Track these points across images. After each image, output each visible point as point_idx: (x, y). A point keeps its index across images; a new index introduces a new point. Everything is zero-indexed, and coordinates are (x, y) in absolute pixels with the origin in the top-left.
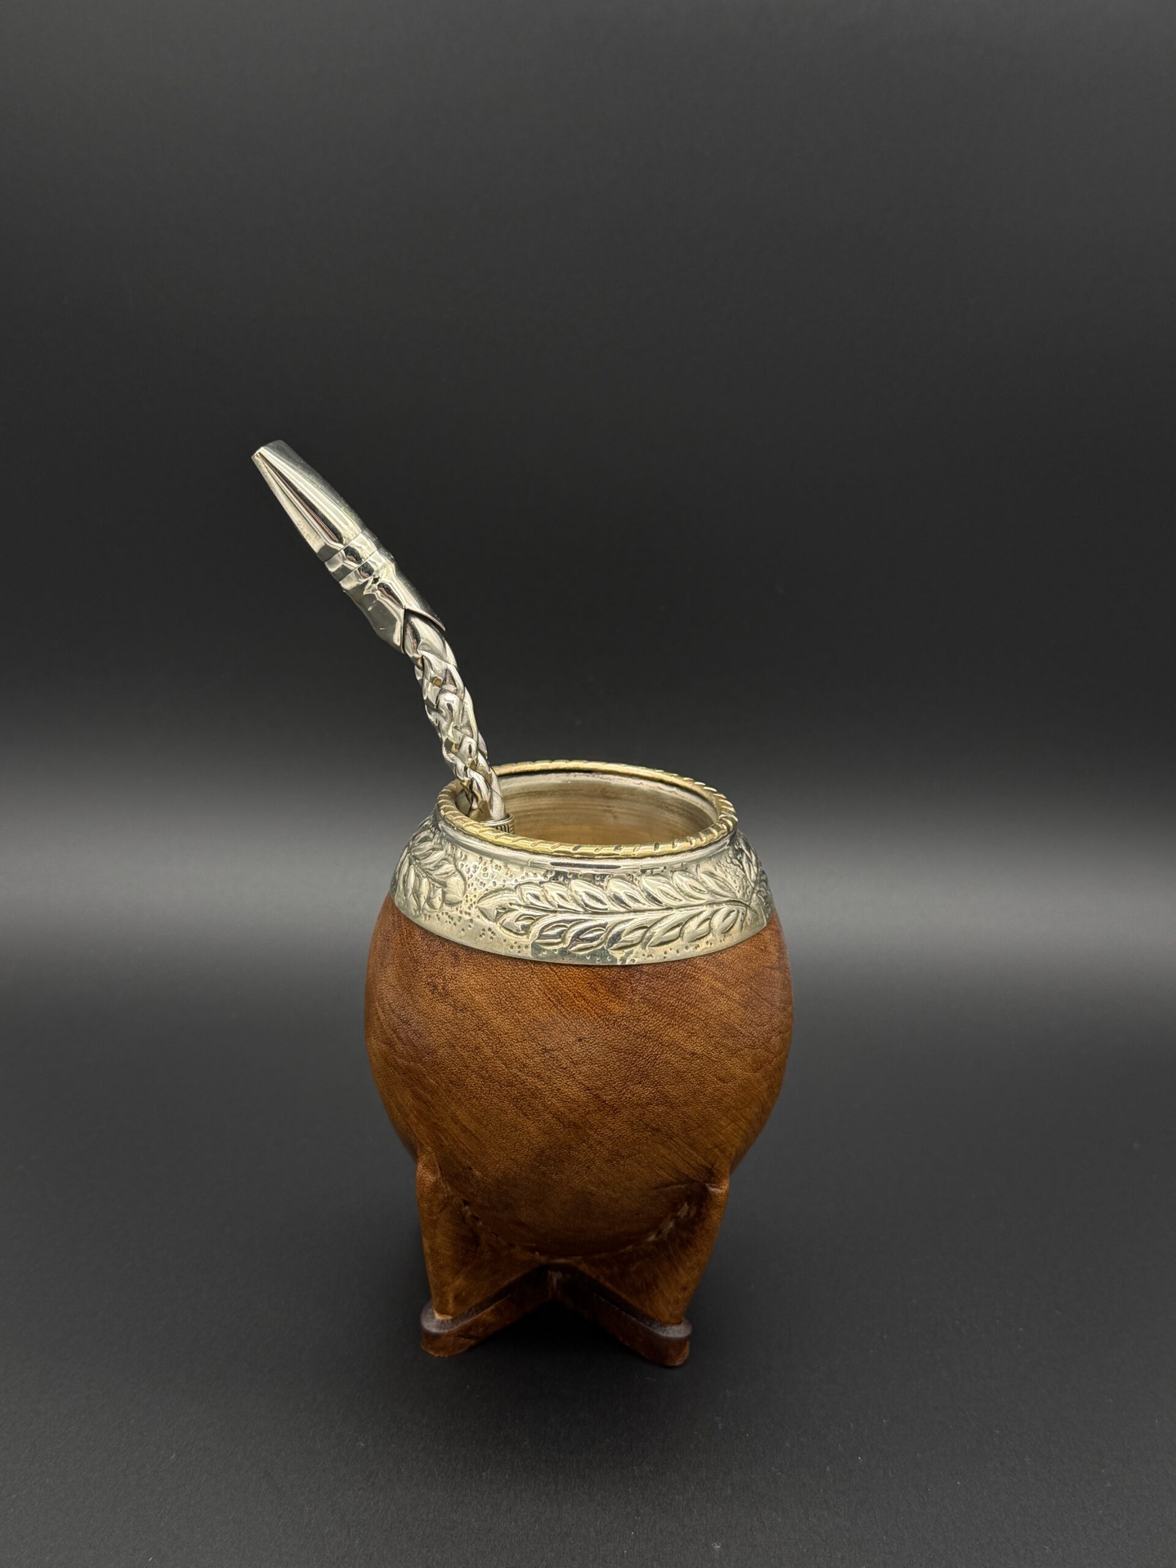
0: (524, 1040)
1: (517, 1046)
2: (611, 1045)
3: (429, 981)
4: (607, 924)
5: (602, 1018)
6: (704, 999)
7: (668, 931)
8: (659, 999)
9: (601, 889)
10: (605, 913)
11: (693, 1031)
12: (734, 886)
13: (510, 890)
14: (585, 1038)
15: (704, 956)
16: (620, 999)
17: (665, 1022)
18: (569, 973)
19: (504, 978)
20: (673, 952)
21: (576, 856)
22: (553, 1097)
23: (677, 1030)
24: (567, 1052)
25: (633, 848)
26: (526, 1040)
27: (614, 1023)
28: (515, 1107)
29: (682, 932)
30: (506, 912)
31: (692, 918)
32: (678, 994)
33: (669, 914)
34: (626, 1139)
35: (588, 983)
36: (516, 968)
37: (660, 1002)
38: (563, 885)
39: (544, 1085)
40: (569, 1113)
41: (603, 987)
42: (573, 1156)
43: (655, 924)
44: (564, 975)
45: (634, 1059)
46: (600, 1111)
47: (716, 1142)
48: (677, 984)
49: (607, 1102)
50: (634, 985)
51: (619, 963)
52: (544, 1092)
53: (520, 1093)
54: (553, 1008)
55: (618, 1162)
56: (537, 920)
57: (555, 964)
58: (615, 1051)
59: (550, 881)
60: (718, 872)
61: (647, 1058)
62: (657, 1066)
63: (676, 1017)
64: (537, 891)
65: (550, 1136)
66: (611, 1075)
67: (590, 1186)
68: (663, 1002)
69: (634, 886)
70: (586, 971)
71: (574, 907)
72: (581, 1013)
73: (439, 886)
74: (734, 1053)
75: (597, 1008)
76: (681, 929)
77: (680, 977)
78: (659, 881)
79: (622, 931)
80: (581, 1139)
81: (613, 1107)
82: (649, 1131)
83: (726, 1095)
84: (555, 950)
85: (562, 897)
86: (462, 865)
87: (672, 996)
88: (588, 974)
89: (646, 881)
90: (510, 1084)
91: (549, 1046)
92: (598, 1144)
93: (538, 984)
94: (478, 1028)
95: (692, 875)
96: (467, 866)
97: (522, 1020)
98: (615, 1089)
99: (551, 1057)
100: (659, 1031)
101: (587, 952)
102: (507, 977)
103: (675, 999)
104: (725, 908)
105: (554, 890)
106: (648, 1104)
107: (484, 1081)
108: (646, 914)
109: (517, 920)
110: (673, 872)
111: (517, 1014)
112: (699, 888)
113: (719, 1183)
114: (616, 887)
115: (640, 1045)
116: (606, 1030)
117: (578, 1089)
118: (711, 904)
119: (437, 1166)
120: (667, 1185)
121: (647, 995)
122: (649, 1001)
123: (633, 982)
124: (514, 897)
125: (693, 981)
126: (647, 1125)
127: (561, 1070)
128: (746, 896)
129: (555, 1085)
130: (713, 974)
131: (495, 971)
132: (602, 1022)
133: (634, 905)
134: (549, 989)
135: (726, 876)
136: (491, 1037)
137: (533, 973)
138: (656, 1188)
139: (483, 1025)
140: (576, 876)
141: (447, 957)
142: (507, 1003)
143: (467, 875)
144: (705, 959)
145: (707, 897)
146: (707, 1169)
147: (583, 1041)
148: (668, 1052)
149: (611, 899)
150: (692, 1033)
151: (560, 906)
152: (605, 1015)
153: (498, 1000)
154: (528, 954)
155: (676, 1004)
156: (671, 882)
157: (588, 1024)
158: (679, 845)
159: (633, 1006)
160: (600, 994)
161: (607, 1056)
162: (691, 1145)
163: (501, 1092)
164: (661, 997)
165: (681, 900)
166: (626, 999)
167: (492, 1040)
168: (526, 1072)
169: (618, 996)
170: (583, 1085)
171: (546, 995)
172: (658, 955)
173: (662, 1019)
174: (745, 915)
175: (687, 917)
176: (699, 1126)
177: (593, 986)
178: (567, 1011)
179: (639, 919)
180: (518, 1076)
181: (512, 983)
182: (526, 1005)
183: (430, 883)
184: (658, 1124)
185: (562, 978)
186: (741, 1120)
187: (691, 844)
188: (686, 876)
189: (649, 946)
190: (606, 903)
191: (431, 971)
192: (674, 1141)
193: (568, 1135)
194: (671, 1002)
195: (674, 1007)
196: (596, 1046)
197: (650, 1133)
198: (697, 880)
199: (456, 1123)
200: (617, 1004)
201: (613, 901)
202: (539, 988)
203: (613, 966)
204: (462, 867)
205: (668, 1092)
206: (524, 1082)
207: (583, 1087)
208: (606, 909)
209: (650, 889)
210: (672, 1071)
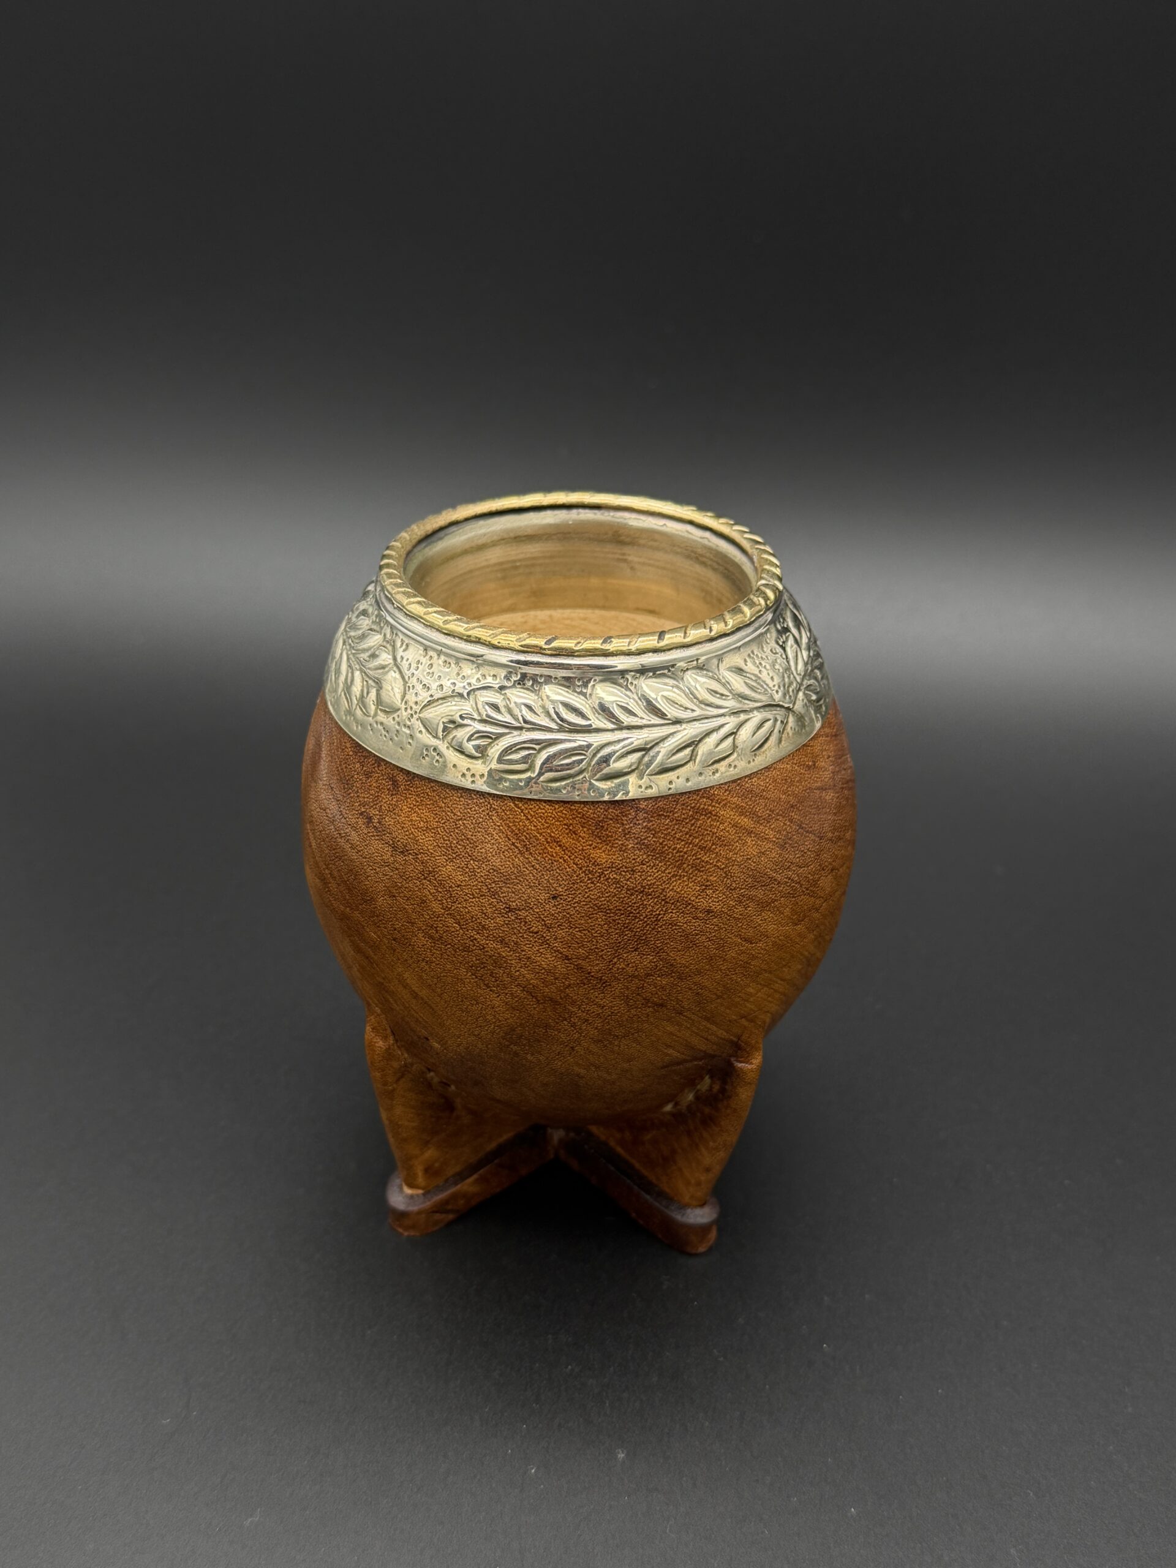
0: (481, 896)
1: (473, 902)
2: (595, 904)
3: (363, 810)
4: (589, 746)
5: (584, 869)
6: (723, 841)
7: (674, 754)
8: (661, 844)
9: (583, 698)
10: (588, 730)
11: (709, 883)
12: (771, 684)
13: (461, 695)
14: (562, 895)
15: (726, 783)
16: (607, 844)
17: (669, 873)
18: (540, 811)
19: (455, 815)
20: (682, 780)
21: (549, 652)
22: (521, 967)
23: (686, 883)
24: (537, 912)
25: (628, 640)
26: (484, 895)
27: (600, 876)
28: (474, 977)
29: (695, 753)
30: (456, 727)
31: (708, 734)
32: (688, 836)
33: (675, 730)
34: (620, 1017)
35: (565, 825)
36: (469, 802)
37: (663, 847)
38: (532, 691)
39: (508, 952)
40: (543, 987)
41: (585, 829)
42: (551, 1035)
43: (657, 744)
44: (532, 813)
45: (627, 921)
46: (584, 984)
47: (742, 1012)
48: (687, 823)
49: (593, 974)
50: (627, 827)
51: (606, 798)
52: (510, 960)
53: (479, 960)
54: (519, 856)
55: (611, 1043)
56: (496, 739)
57: (521, 799)
58: (601, 912)
59: (514, 686)
60: (750, 667)
61: (645, 919)
62: (660, 929)
63: (685, 866)
64: (497, 699)
65: (521, 1012)
66: (597, 942)
67: (576, 1069)
68: (666, 848)
69: (628, 693)
70: (562, 809)
71: (544, 721)
72: (555, 863)
73: (373, 684)
74: (764, 905)
75: (577, 858)
76: (693, 751)
77: (691, 813)
78: (665, 684)
79: (610, 755)
80: (561, 1016)
81: (601, 980)
82: (649, 1007)
83: (754, 957)
84: (520, 780)
85: (529, 707)
86: (402, 658)
87: (678, 839)
88: (564, 812)
89: (647, 685)
90: (466, 949)
91: (514, 904)
92: (584, 1023)
93: (499, 824)
94: (423, 877)
95: (711, 674)
96: (408, 660)
97: (479, 871)
98: (603, 958)
99: (517, 918)
100: (661, 885)
101: (563, 783)
102: (459, 814)
103: (683, 843)
104: (757, 717)
105: (518, 696)
106: (648, 975)
107: (434, 943)
108: (645, 730)
109: (469, 740)
110: (685, 671)
111: (472, 862)
112: (721, 692)
113: (748, 1057)
114: (606, 693)
115: (635, 903)
116: (589, 886)
117: (553, 958)
118: (736, 713)
119: (389, 1031)
120: (678, 1064)
121: (645, 839)
122: (647, 846)
123: (625, 822)
124: (467, 707)
125: (708, 819)
126: (647, 1000)
127: (531, 934)
128: (787, 697)
129: (523, 953)
130: (738, 807)
131: (443, 805)
132: (583, 875)
133: (627, 720)
134: (512, 831)
135: (760, 671)
136: (439, 890)
137: (492, 809)
138: (663, 1067)
139: (429, 873)
140: (549, 679)
141: (384, 782)
142: (459, 847)
143: (407, 674)
144: (726, 787)
145: (731, 703)
146: (731, 1042)
147: (558, 899)
148: (674, 911)
149: (596, 711)
150: (706, 886)
151: (525, 722)
152: (588, 866)
153: (447, 842)
154: (481, 786)
155: (685, 849)
156: (681, 686)
157: (564, 877)
158: (694, 634)
159: (625, 854)
160: (580, 838)
161: (590, 918)
162: (707, 1019)
163: (455, 957)
164: (664, 841)
165: (693, 710)
166: (616, 845)
167: (441, 892)
168: (486, 935)
169: (605, 841)
170: (561, 953)
171: (510, 840)
172: (662, 785)
173: (665, 870)
174: (784, 723)
175: (701, 733)
176: (718, 997)
177: (571, 828)
178: (538, 860)
179: (637, 738)
180: (475, 939)
181: (465, 822)
182: (483, 850)
183: (363, 679)
184: (662, 999)
185: (529, 817)
186: (777, 983)
187: (711, 630)
188: (702, 676)
189: (647, 775)
190: (591, 718)
191: (364, 798)
192: (684, 1016)
193: (544, 1012)
194: (678, 846)
195: (681, 854)
196: (576, 905)
197: (651, 1009)
198: (718, 681)
199: (405, 987)
200: (604, 851)
201: (599, 714)
202: (500, 830)
203: (598, 802)
204: (401, 661)
205: (675, 960)
206: (484, 948)
207: (560, 955)
208: (590, 725)
209: (652, 695)
210: (679, 934)
